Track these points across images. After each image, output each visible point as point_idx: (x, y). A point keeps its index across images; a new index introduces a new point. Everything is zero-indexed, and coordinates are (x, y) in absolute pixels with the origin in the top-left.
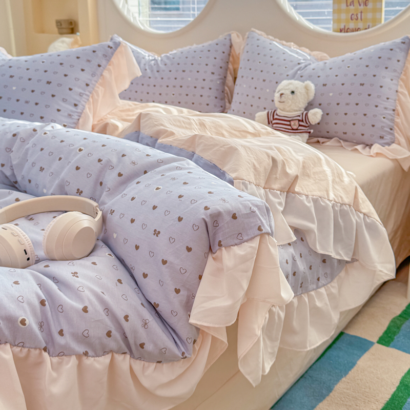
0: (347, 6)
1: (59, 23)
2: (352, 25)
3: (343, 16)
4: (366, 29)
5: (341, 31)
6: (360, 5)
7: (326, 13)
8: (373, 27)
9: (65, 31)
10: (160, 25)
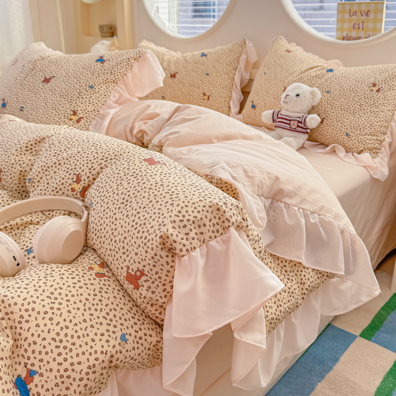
0: (350, 16)
1: (101, 28)
2: (354, 34)
3: (346, 25)
4: (367, 38)
5: (344, 39)
6: (362, 16)
7: (331, 22)
8: (372, 36)
9: (106, 34)
10: (186, 31)
